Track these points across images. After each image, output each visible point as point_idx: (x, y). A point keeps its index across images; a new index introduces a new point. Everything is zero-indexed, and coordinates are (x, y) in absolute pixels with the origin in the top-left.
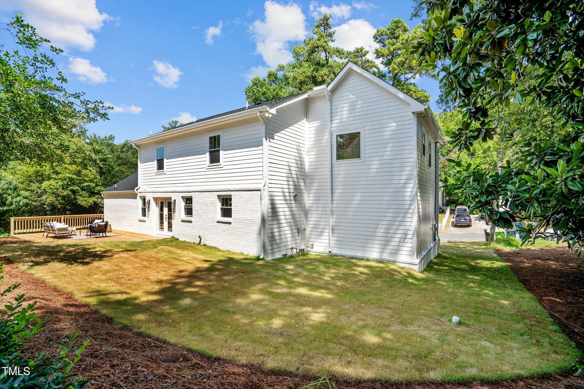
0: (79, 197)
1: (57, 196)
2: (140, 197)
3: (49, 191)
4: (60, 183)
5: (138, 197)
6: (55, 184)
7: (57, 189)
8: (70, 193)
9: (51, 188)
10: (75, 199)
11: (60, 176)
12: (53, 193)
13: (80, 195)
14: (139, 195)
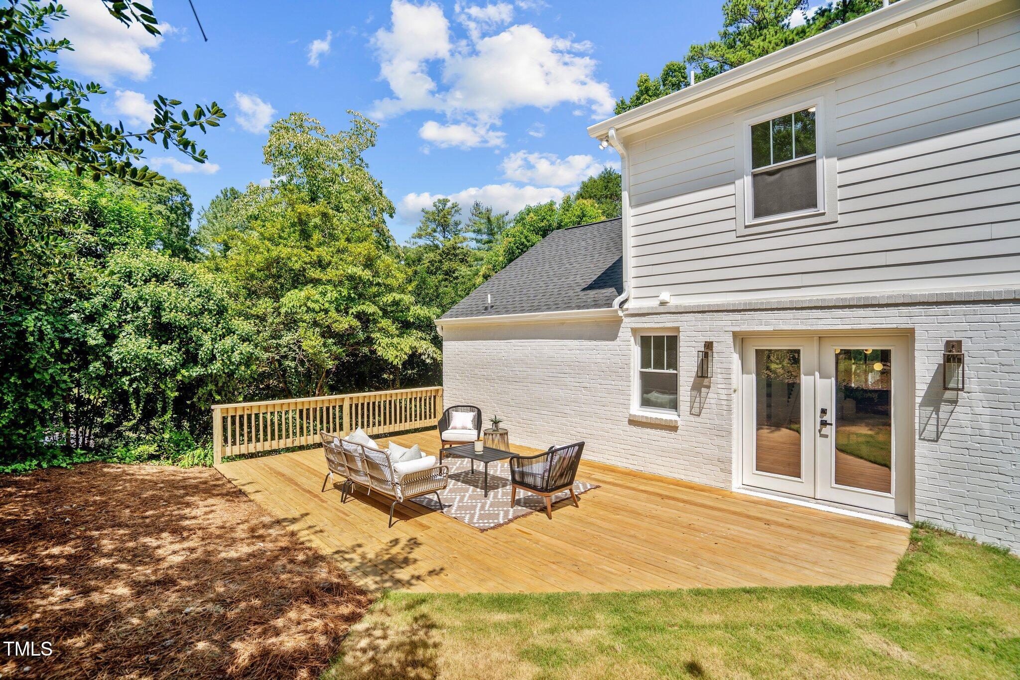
0: (378, 335)
1: (328, 332)
2: (634, 331)
3: (307, 317)
4: (332, 294)
5: (625, 333)
6: (317, 297)
7: (326, 311)
8: (356, 323)
9: (309, 310)
10: (369, 341)
11: (331, 274)
12: (316, 324)
13: (380, 330)
14: (628, 323)
